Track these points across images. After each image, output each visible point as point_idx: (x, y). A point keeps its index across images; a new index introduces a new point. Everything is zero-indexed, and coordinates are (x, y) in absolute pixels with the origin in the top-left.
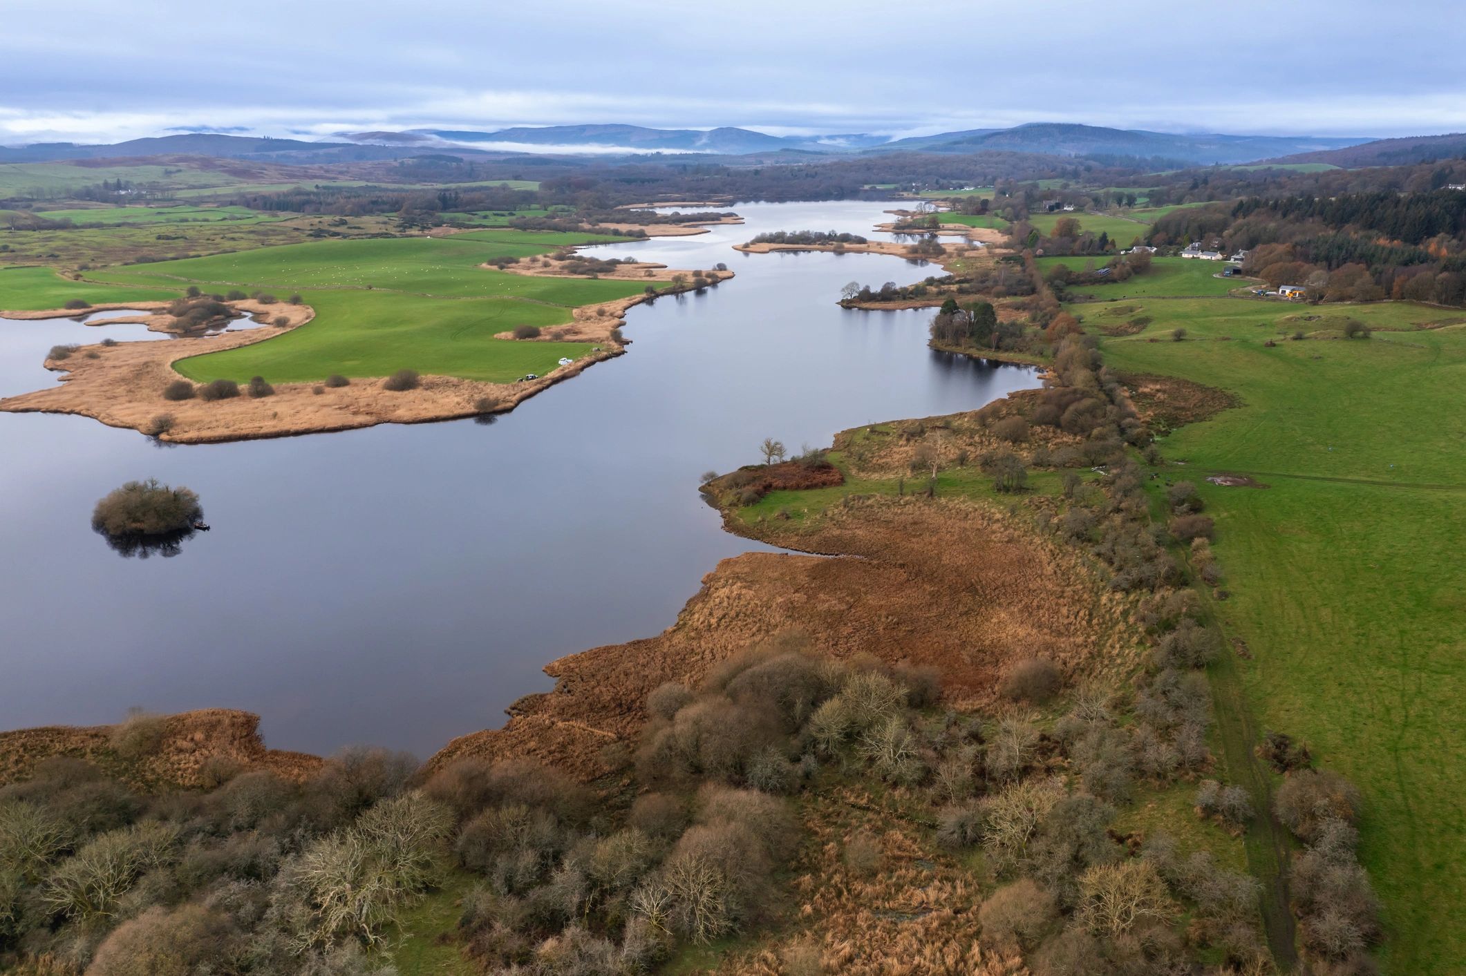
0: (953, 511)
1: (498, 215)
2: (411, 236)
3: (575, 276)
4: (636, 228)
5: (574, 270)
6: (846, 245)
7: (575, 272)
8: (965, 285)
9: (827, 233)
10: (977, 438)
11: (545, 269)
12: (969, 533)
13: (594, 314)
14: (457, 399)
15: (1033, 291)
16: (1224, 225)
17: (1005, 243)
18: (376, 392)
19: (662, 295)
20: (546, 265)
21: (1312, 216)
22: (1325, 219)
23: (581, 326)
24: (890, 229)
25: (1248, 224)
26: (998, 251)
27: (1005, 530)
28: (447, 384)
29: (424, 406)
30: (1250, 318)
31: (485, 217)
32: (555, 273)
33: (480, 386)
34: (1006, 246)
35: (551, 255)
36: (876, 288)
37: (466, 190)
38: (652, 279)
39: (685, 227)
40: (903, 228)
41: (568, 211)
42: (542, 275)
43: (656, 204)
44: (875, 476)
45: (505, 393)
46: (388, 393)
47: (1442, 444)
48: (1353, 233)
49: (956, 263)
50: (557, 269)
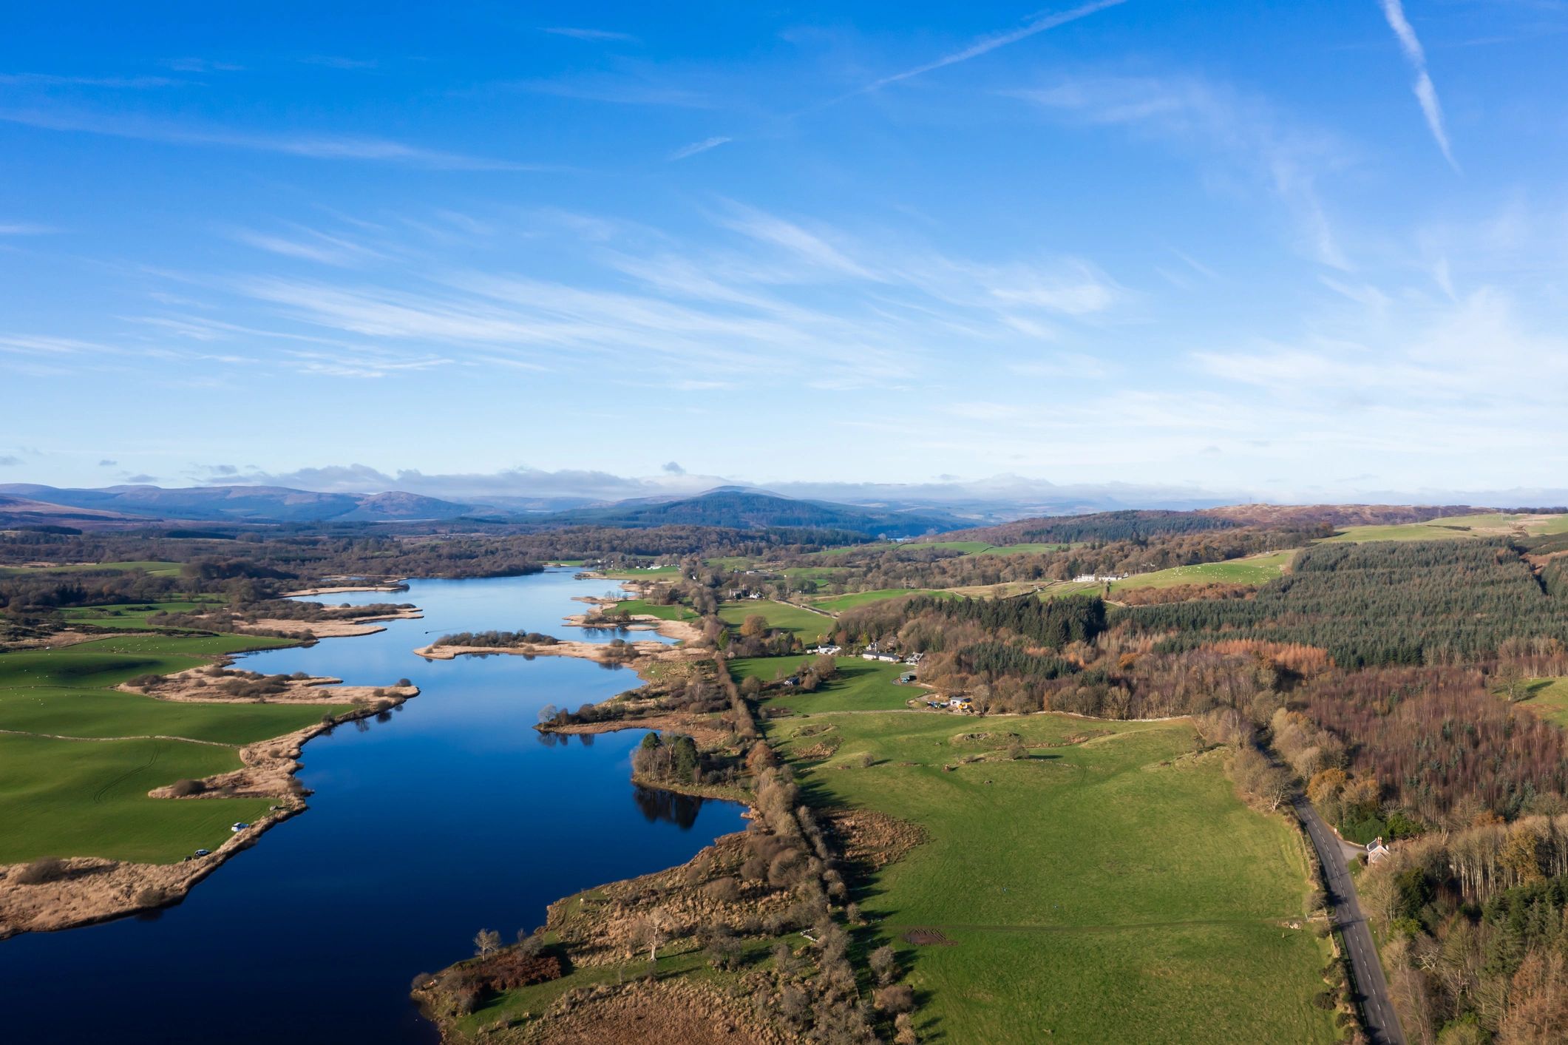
0: (675, 998)
1: (132, 609)
2: (27, 647)
3: (237, 700)
4: (301, 626)
5: (235, 690)
6: (536, 647)
7: (236, 694)
8: (663, 700)
9: (515, 633)
10: (689, 902)
11: (200, 691)
12: (692, 1025)
13: (266, 756)
14: (113, 893)
15: (728, 706)
16: (897, 625)
17: (697, 642)
18: (8, 889)
19: (341, 722)
20: (201, 684)
21: (971, 618)
22: (982, 623)
23: (251, 773)
24: (580, 623)
25: (919, 625)
26: (689, 651)
27: (726, 1018)
28: (96, 870)
29: (73, 905)
30: (926, 734)
31: (117, 614)
32: (212, 695)
33: (140, 871)
34: (698, 645)
35: (206, 668)
36: (574, 709)
37: (88, 574)
38: (328, 701)
39: (357, 623)
40: (593, 622)
41: (219, 602)
42: (197, 700)
43: (320, 590)
44: (595, 960)
45: (172, 879)
46: (24, 888)
47: (1094, 877)
48: (1007, 637)
49: (651, 669)
50: (213, 689)
